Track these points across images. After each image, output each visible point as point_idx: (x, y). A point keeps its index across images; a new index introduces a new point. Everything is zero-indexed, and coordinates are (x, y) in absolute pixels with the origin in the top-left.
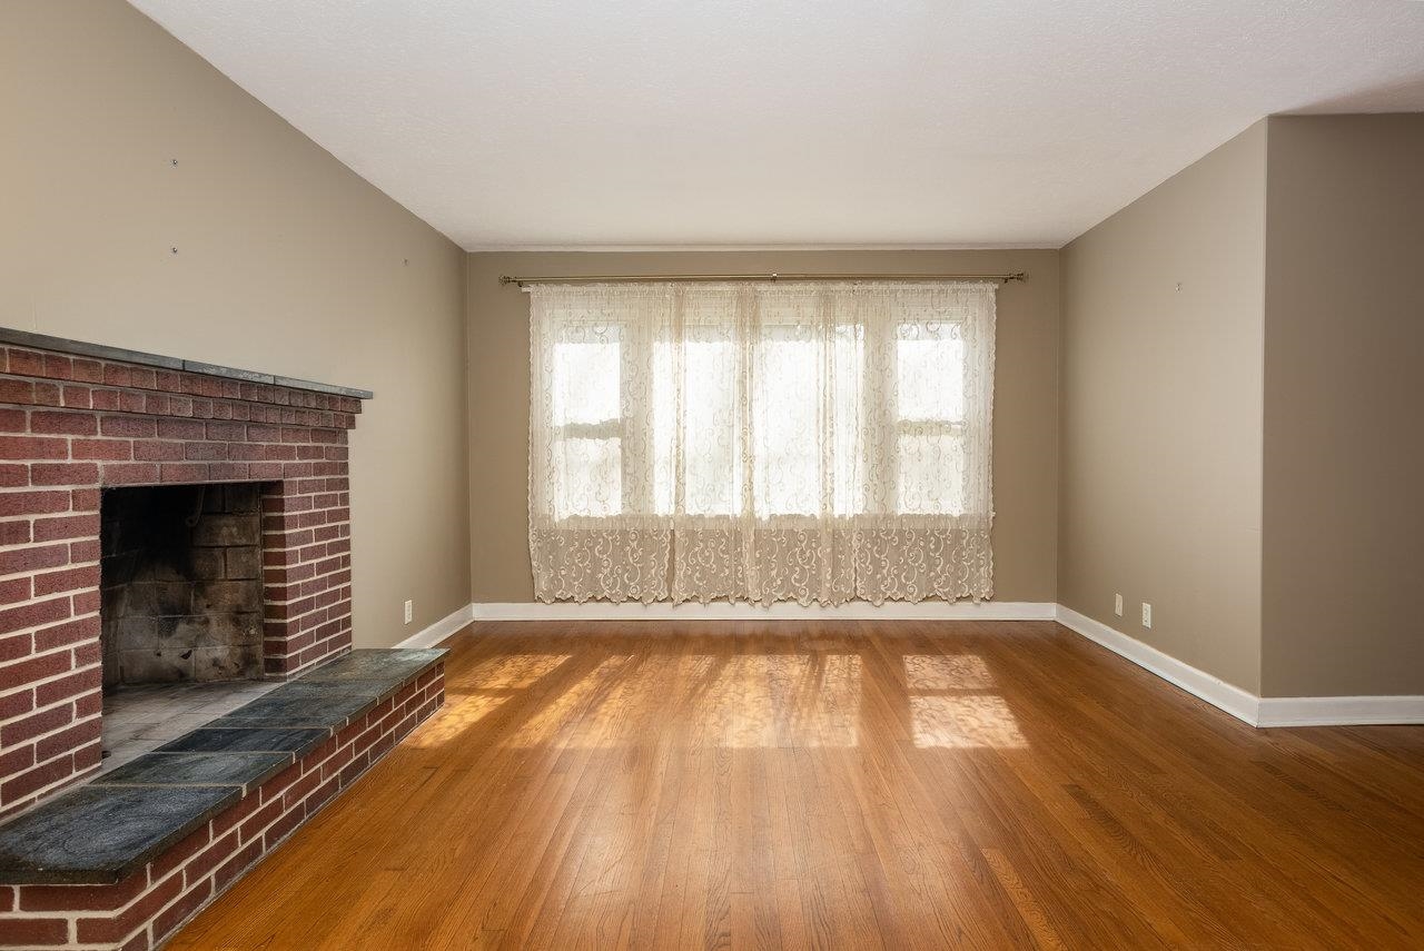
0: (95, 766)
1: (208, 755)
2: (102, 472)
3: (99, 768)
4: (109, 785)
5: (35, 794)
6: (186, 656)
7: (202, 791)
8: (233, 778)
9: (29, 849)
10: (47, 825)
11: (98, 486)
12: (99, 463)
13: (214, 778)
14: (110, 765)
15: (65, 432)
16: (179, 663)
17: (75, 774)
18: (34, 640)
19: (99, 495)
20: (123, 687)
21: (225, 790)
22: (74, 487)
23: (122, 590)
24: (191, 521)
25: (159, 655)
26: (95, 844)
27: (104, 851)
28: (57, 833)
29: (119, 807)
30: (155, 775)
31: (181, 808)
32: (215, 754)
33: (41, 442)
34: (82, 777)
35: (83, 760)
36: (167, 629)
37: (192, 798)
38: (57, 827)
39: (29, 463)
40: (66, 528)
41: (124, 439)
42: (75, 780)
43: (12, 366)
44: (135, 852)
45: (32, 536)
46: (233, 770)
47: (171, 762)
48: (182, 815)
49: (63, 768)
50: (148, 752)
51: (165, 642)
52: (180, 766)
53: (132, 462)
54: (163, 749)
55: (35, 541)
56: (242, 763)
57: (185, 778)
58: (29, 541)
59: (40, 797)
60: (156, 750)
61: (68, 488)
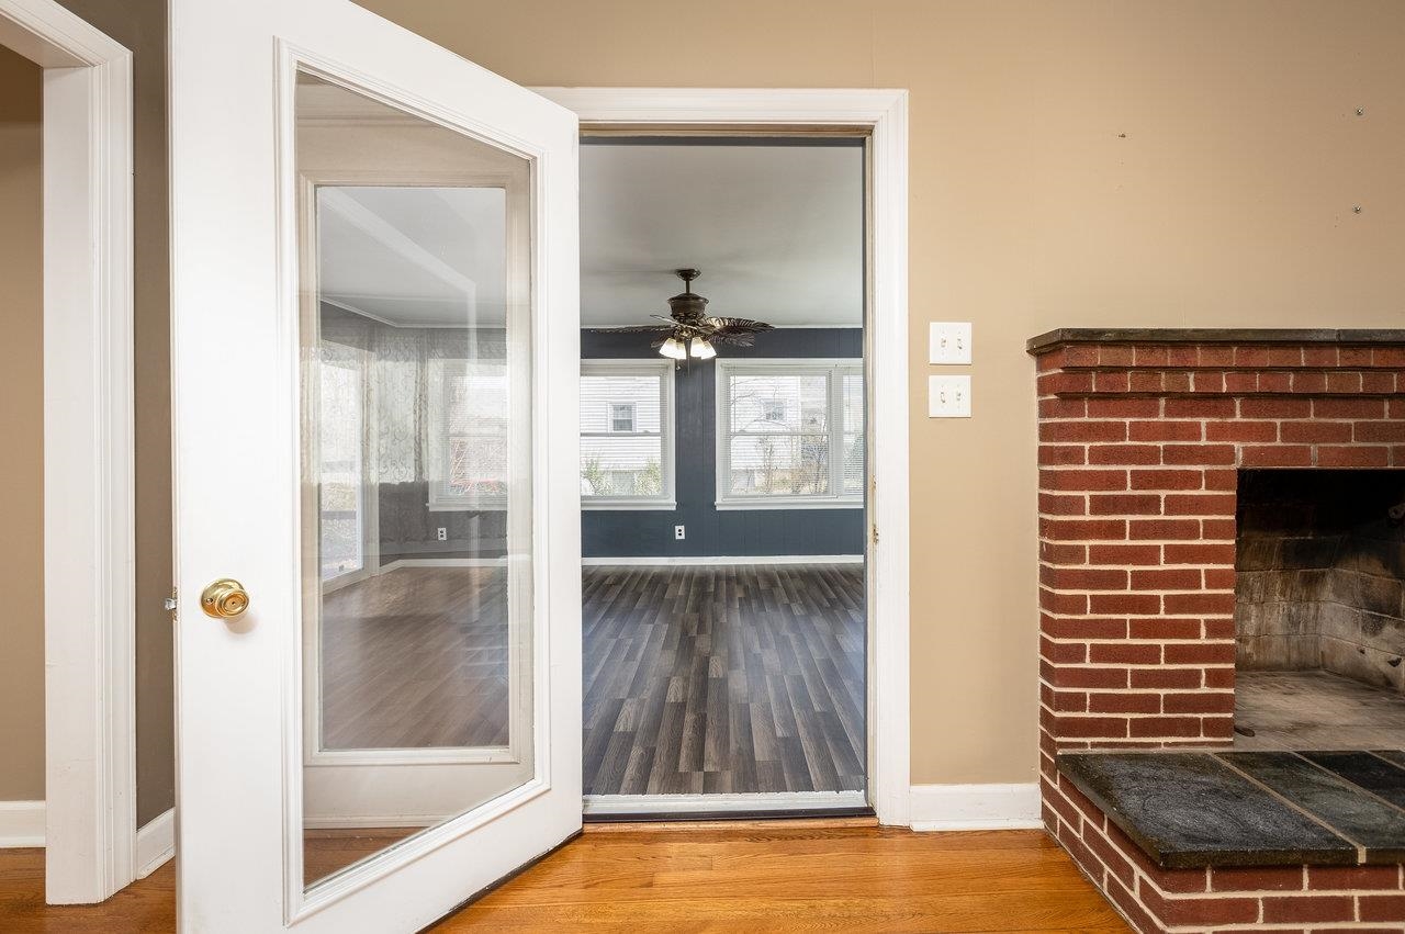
0: (1226, 739)
1: (1350, 786)
2: (1240, 455)
3: (1230, 744)
4: (1228, 764)
5: (1162, 740)
6: (1395, 663)
7: (1308, 825)
8: (1355, 831)
9: (1124, 786)
10: (1152, 772)
11: (1234, 467)
12: (1237, 445)
13: (1332, 819)
14: (1243, 745)
15: (1197, 416)
16: (1385, 668)
17: (1202, 738)
18: (1162, 603)
19: (1236, 477)
20: (1323, 673)
21: (1334, 839)
22: (1208, 467)
23: (1324, 574)
24: (1396, 512)
25: (1363, 652)
26: (1167, 815)
27: (1167, 827)
28: (1153, 785)
29: (1217, 791)
30: (1276, 778)
31: (1269, 829)
32: (1358, 789)
33: (1173, 425)
34: (1210, 744)
35: (1213, 728)
36: (1376, 627)
37: (1289, 827)
38: (1156, 779)
39: (1161, 444)
40: (1198, 505)
41: (1268, 420)
42: (1202, 744)
43: (1137, 360)
44: (1194, 847)
45: (1162, 510)
46: (1362, 822)
47: (1304, 774)
48: (1264, 837)
49: (1191, 728)
50: (1291, 750)
51: (1370, 641)
52: (1309, 782)
53: (1278, 443)
54: (1309, 755)
55: (1166, 514)
56: (1382, 819)
57: (1302, 799)
58: (1159, 513)
59: (1166, 744)
60: (1300, 753)
61: (1201, 468)
